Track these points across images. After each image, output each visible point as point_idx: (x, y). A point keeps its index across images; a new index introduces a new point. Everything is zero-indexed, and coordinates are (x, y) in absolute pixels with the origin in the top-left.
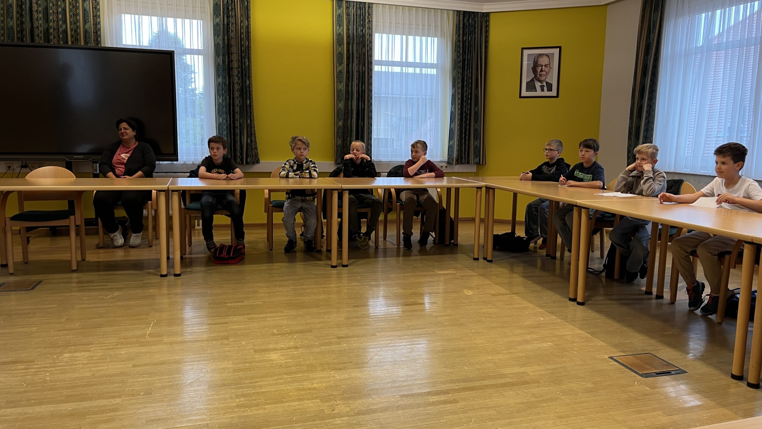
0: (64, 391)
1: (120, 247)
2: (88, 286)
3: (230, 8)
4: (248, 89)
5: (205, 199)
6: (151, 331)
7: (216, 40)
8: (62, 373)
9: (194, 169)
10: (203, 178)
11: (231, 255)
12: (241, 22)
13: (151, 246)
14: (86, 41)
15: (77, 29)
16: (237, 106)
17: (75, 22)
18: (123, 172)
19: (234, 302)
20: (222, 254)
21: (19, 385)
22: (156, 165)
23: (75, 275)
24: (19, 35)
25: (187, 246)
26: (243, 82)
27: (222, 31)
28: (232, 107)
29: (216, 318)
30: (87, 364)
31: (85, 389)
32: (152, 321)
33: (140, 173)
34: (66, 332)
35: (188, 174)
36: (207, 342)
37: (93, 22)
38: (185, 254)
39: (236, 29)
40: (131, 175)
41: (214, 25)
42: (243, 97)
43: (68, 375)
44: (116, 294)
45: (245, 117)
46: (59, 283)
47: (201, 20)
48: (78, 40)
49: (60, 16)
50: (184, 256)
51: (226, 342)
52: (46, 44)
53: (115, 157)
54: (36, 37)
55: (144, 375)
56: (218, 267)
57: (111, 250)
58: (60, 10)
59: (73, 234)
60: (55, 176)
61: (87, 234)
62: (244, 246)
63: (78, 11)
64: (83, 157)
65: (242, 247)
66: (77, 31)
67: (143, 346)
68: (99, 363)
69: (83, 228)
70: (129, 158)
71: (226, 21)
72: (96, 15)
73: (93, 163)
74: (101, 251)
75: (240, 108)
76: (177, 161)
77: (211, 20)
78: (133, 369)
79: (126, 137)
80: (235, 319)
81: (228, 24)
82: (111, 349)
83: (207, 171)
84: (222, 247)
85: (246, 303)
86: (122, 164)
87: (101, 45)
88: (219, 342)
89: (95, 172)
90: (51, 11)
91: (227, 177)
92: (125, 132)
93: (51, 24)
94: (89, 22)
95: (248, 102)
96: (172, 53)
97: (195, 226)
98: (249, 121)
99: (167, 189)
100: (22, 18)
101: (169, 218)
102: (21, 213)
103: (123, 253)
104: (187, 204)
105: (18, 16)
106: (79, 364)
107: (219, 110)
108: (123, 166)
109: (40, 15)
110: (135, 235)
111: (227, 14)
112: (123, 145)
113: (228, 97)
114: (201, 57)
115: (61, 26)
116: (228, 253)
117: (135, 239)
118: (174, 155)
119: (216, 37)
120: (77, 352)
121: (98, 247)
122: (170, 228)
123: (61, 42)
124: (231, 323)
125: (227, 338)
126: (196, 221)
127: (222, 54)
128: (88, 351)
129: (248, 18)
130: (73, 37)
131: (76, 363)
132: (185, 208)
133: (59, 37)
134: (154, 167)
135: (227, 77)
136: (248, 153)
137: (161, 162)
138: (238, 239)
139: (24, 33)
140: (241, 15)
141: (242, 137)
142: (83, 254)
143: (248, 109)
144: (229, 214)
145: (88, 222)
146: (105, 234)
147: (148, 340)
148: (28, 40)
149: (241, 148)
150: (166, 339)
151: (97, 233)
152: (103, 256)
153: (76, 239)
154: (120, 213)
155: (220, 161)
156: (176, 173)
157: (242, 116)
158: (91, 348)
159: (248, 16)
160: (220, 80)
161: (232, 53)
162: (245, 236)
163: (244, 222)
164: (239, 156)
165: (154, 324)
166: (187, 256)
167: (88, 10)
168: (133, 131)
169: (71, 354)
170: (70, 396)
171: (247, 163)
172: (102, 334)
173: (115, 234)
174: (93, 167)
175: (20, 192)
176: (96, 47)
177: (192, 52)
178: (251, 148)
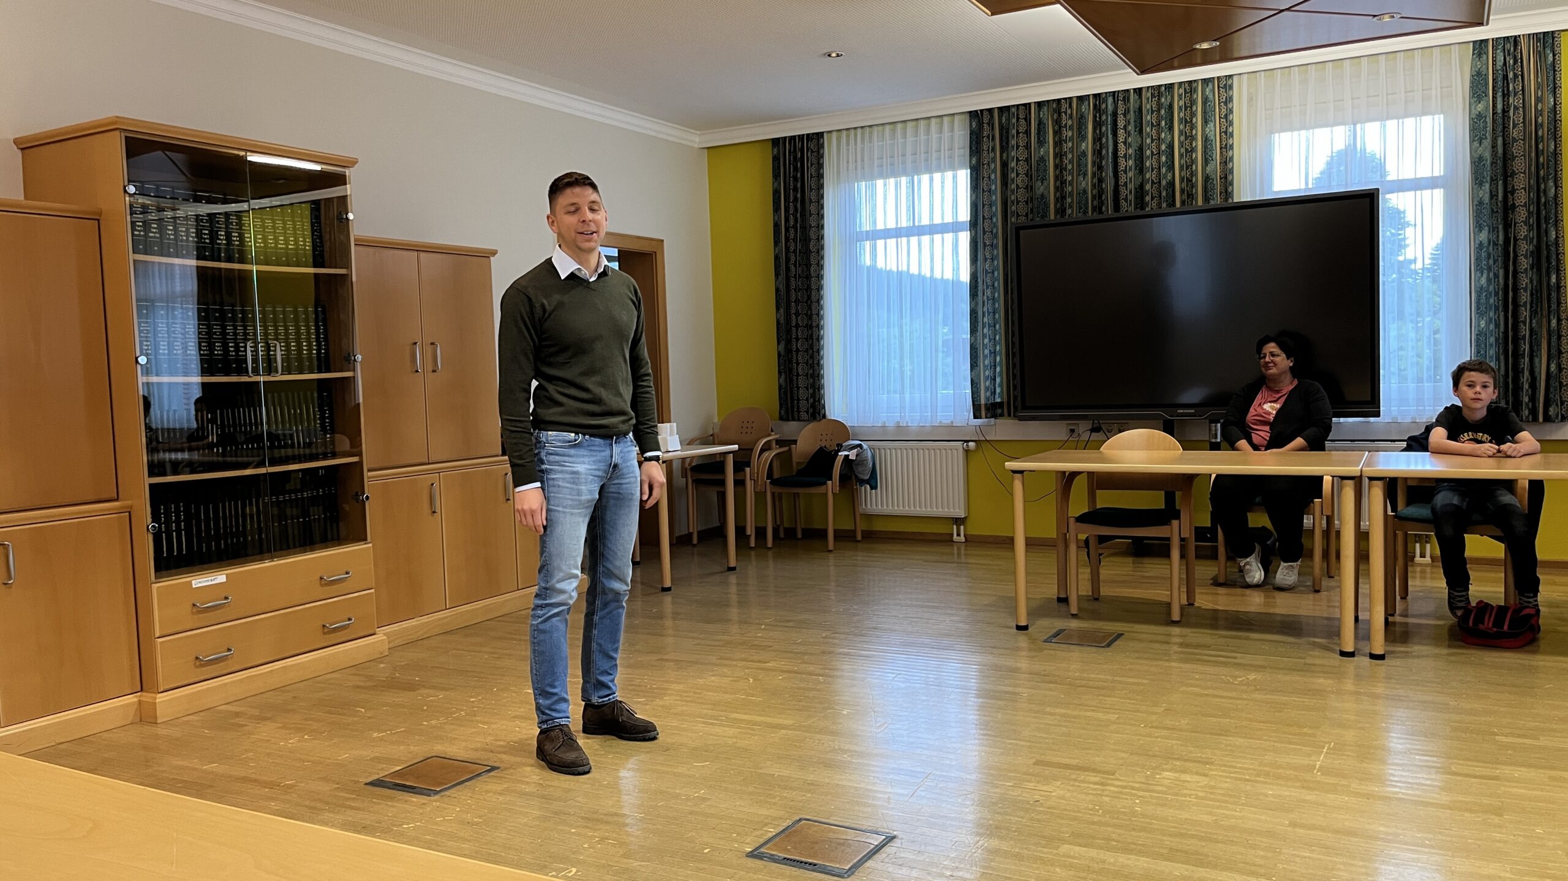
0: (1165, 838)
1: (1257, 586)
2: (1201, 654)
3: (1511, 75)
4: (1553, 249)
5: (1442, 499)
6: (1323, 762)
7: (1476, 151)
8: (1162, 805)
9: (1417, 433)
10: (1440, 452)
11: (1506, 628)
12: (1538, 100)
13: (1317, 591)
14: (1206, 196)
15: (1192, 177)
16: (1525, 290)
17: (1189, 166)
18: (1266, 440)
19: (1513, 735)
20: (1483, 624)
21: (1091, 810)
22: (1333, 425)
23: (1176, 630)
24: (1095, 203)
25: (1398, 598)
26: (1541, 233)
27: (1489, 128)
28: (1511, 294)
29: (1470, 763)
30: (1202, 798)
31: (1203, 844)
32: (1327, 743)
33: (1299, 441)
34: (1165, 733)
35: (1404, 444)
36: (1449, 811)
37: (1220, 159)
38: (1393, 615)
39: (1524, 118)
40: (1280, 445)
41: (1471, 119)
42: (1539, 270)
43: (1171, 811)
44: (1252, 676)
45: (1545, 312)
46: (1151, 641)
47: (1442, 112)
48: (1193, 195)
49: (1164, 159)
50: (1391, 619)
51: (1496, 820)
52: (1140, 212)
53: (1252, 410)
54: (1123, 203)
55: (1313, 848)
56: (1473, 652)
57: (1239, 591)
58: (1163, 147)
59: (1175, 554)
60: (1149, 446)
61: (1197, 557)
62: (1538, 611)
63: (1194, 144)
64: (1193, 411)
65: (1531, 611)
66: (1192, 180)
67: (1309, 788)
68: (1226, 802)
69: (1192, 544)
70: (1279, 412)
71: (1499, 106)
72: (1226, 145)
73: (1211, 422)
74: (1221, 590)
75: (1532, 294)
76: (1378, 415)
77: (1464, 109)
78: (1289, 829)
79: (1273, 371)
80: (1519, 772)
81: (1505, 111)
82: (1248, 780)
83: (1449, 438)
84: (1484, 607)
85: (1543, 741)
86: (1264, 423)
87: (1233, 200)
88: (1479, 817)
89: (1213, 440)
90: (1148, 152)
91: (1499, 451)
92: (1272, 361)
93: (1148, 176)
94: (1212, 160)
95: (1554, 279)
96: (1373, 194)
97: (1414, 557)
98: (1554, 322)
99: (1359, 474)
100: (1101, 173)
101: (1362, 537)
102: (1091, 510)
103: (1263, 600)
104: (1399, 509)
105: (1095, 169)
106: (1190, 795)
107: (1478, 302)
108: (1267, 428)
109: (1131, 163)
110: (1286, 564)
111: (1503, 91)
112: (1267, 387)
113: (1501, 272)
114: (1439, 194)
115: (1165, 177)
116: (1498, 623)
117: (1286, 574)
118: (1370, 405)
119: (1476, 144)
120: (1186, 773)
121: (1216, 583)
122: (1362, 557)
123: (1164, 205)
124: (1508, 781)
125: (1498, 812)
126: (1418, 545)
127: (1488, 178)
128: (1206, 775)
129: (1555, 88)
130: (1184, 193)
131: (1185, 792)
132: (1395, 517)
133: (1160, 196)
134: (1328, 428)
135: (1501, 227)
136: (1551, 396)
137: (1342, 420)
138: (1521, 594)
139: (1103, 197)
140: (1538, 86)
141: (1537, 360)
142: (1190, 594)
143: (1554, 294)
144: (1499, 533)
145: (1201, 533)
146: (1229, 558)
147: (1318, 779)
148: (1109, 210)
149: (1533, 385)
150: (1355, 785)
151: (1214, 556)
152: (1223, 601)
153: (1180, 565)
154: (1259, 520)
155: (1482, 414)
156: (1373, 442)
157: (1536, 312)
158: (1210, 770)
159: (1555, 83)
160: (1484, 236)
161: (1513, 174)
162: (1541, 588)
163: (1540, 555)
164: (1527, 404)
165: (1329, 748)
166: (1397, 619)
167: (1212, 138)
168: (1288, 359)
169: (1177, 775)
170: (1177, 851)
171: (1547, 419)
172: (1229, 748)
173: (1248, 560)
174: (1210, 430)
175: (1091, 474)
176: (1225, 205)
177: (1417, 185)
178: (1557, 384)
